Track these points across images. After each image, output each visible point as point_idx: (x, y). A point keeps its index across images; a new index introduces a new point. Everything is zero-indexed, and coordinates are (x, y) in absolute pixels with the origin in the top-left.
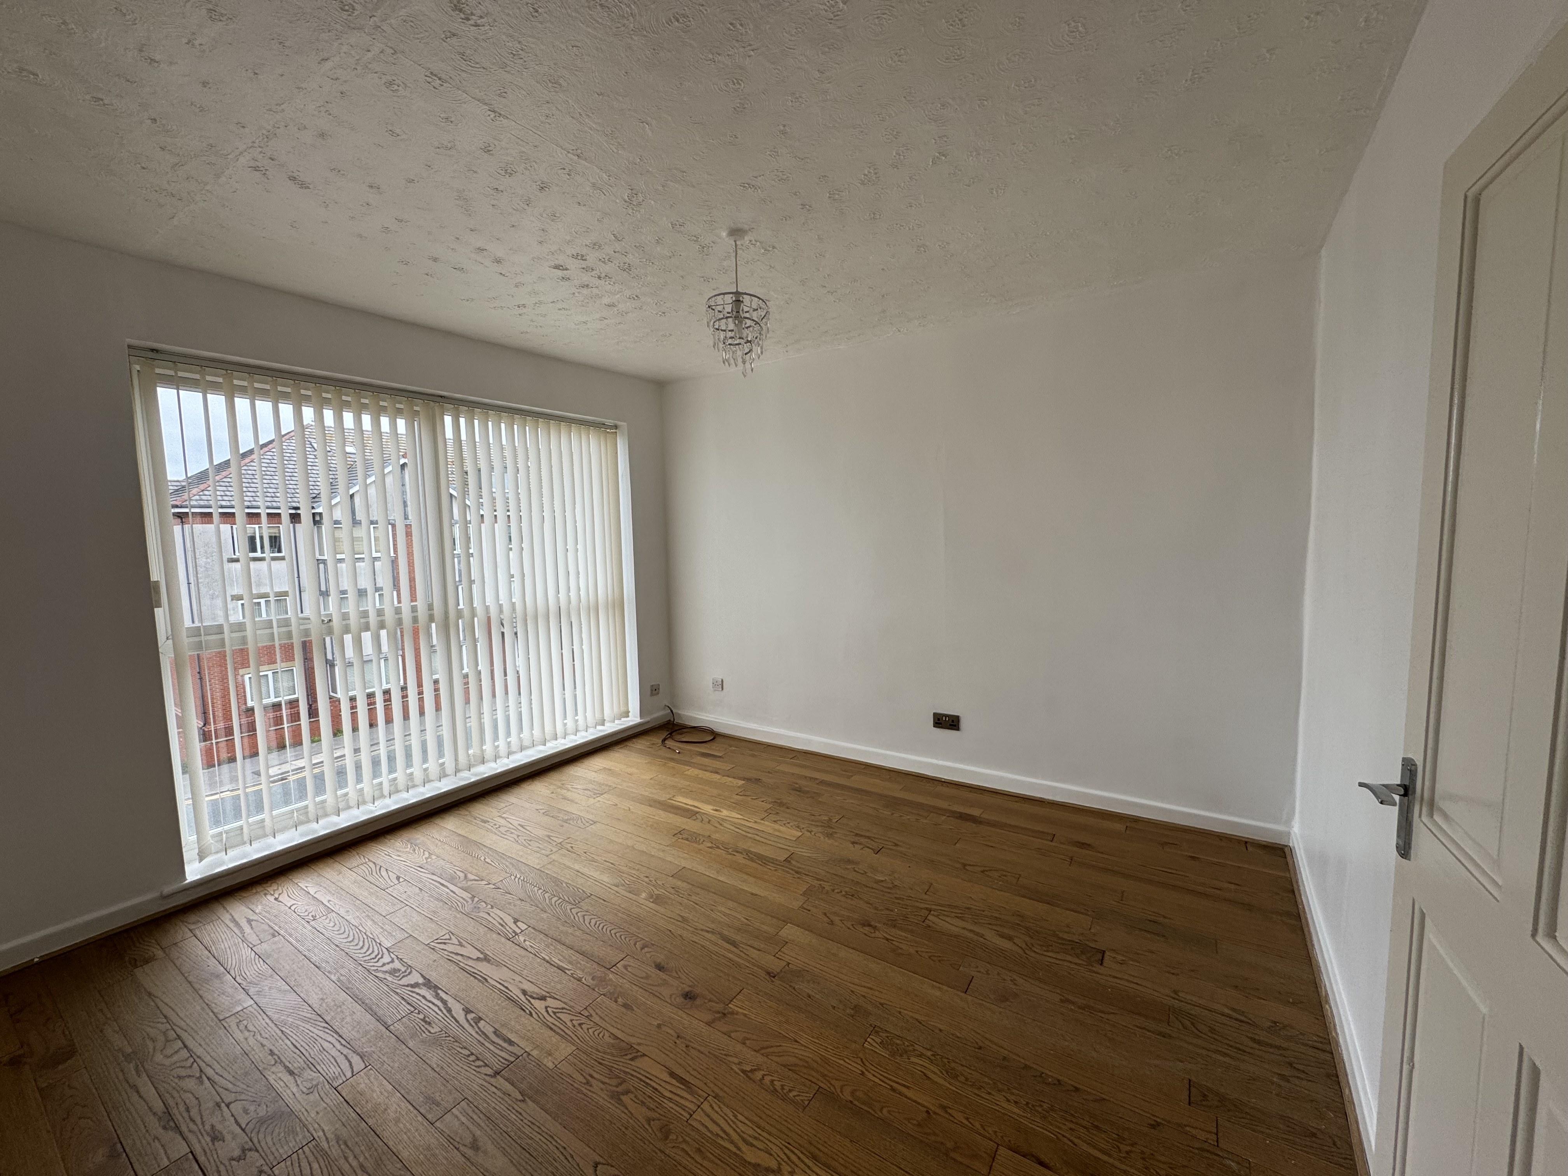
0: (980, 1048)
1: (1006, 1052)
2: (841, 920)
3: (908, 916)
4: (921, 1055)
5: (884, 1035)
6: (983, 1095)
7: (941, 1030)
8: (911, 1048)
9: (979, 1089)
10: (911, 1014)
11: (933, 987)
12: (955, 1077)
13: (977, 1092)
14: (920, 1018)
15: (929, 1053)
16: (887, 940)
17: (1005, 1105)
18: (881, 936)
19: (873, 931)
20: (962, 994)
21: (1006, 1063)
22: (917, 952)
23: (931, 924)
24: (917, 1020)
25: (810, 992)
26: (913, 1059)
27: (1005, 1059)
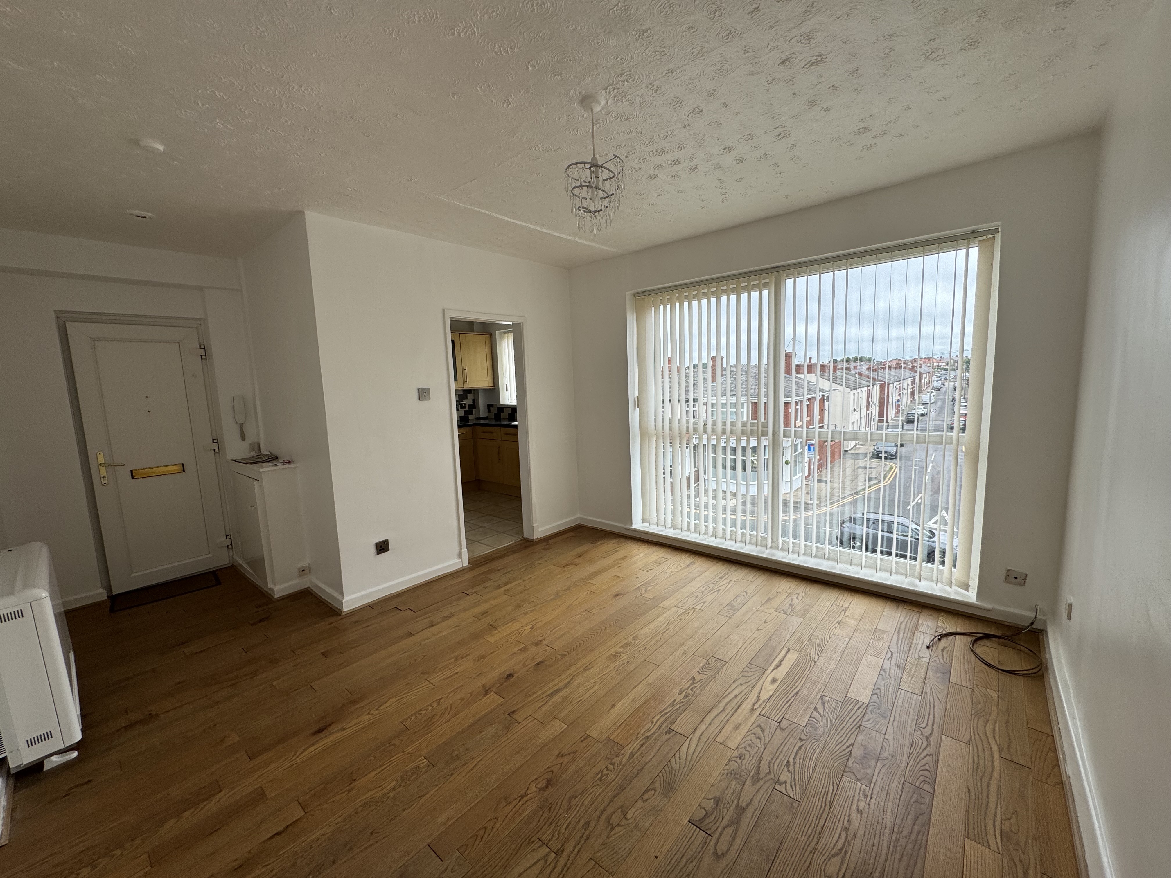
0: (372, 833)
1: (356, 852)
2: (562, 763)
3: (553, 826)
4: (394, 789)
5: (423, 770)
6: (339, 819)
7: (404, 810)
8: (403, 784)
9: (345, 819)
10: (432, 793)
11: (449, 819)
12: (363, 806)
13: (344, 816)
14: (424, 799)
15: (391, 795)
16: (522, 797)
17: (322, 831)
18: (529, 792)
19: (538, 786)
20: (428, 841)
21: (348, 848)
22: (497, 818)
23: (533, 846)
24: (424, 796)
25: (483, 733)
26: (394, 783)
27: (351, 849)
